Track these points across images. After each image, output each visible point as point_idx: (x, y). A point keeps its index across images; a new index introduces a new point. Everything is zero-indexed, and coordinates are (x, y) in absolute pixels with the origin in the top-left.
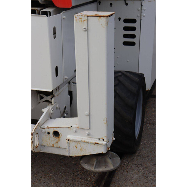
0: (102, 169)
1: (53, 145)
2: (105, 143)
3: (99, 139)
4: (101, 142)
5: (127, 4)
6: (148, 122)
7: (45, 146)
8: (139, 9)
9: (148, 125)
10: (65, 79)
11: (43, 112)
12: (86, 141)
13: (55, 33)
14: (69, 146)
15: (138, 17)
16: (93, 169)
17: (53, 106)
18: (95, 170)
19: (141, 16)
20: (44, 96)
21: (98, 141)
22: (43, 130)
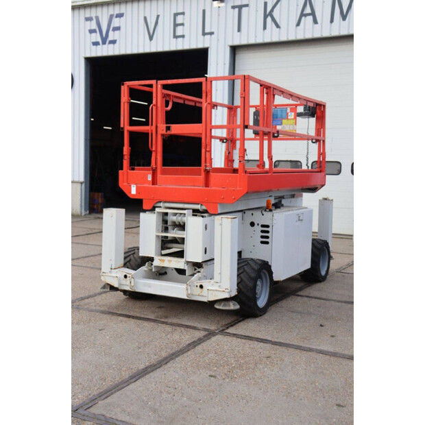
1: (199, 294)
5: (263, 215)
7: (194, 295)
8: (272, 218)
12: (218, 290)
13: (206, 227)
14: (208, 294)
15: (271, 223)
17: (201, 274)
21: (225, 290)
22: (194, 284)
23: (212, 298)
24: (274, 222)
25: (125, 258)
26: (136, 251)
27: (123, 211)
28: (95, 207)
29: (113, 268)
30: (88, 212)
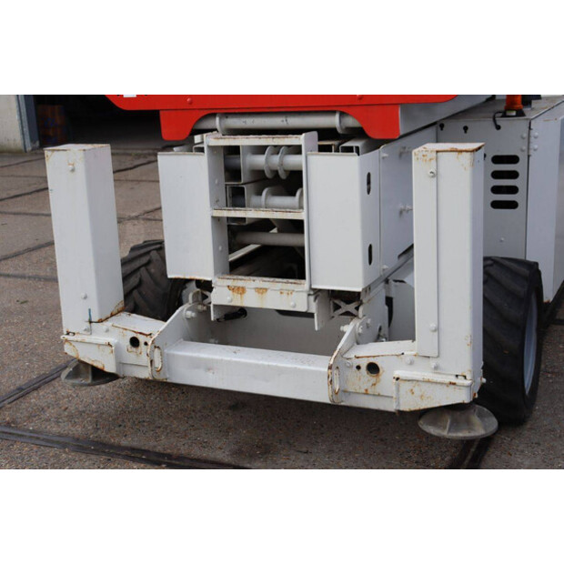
0: (463, 434)
1: (366, 390)
2: (468, 382)
3: (457, 376)
4: (460, 381)
5: (498, 127)
6: (550, 370)
7: (350, 393)
8: (525, 135)
9: (549, 375)
10: (384, 270)
11: (343, 333)
12: (431, 379)
13: (369, 182)
14: (398, 390)
15: (522, 151)
16: (445, 433)
17: (361, 321)
18: (450, 434)
19: (529, 149)
20: (342, 304)
21: (453, 380)
22: (348, 361)
23: (409, 403)
24: (534, 145)
25: (125, 278)
26: (154, 255)
27: (103, 150)
28: (51, 133)
29: (95, 318)
30: (38, 144)
